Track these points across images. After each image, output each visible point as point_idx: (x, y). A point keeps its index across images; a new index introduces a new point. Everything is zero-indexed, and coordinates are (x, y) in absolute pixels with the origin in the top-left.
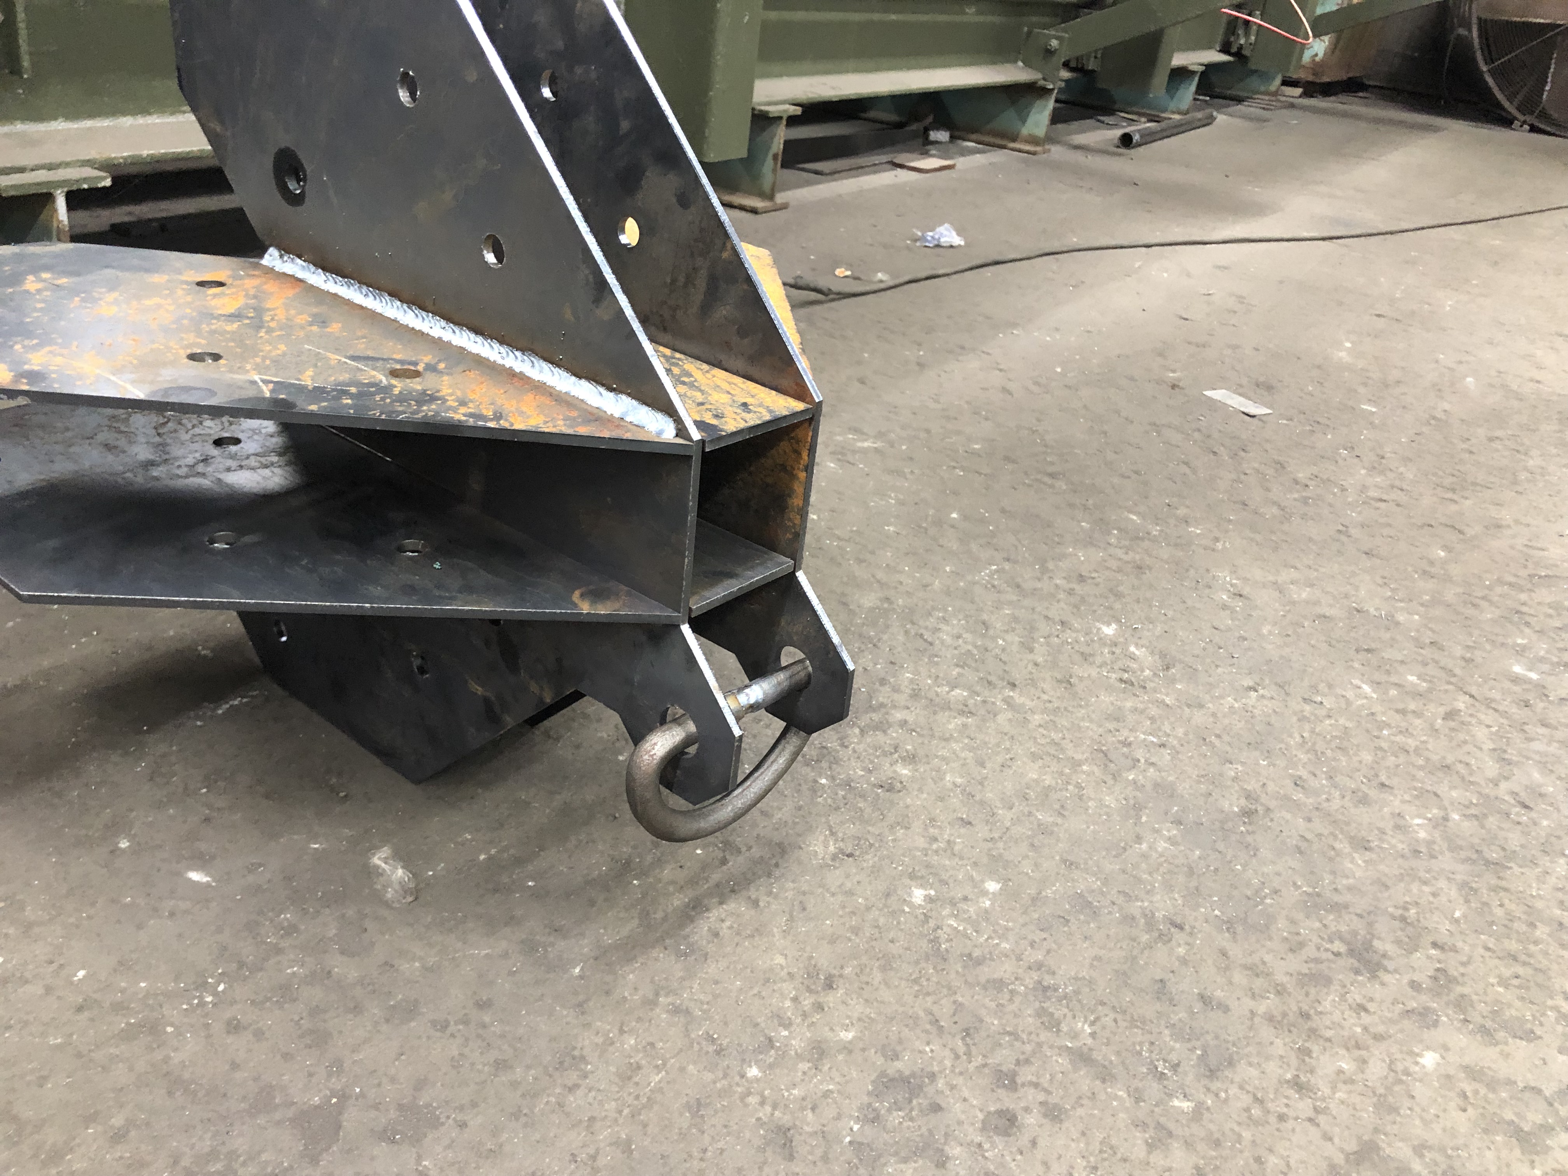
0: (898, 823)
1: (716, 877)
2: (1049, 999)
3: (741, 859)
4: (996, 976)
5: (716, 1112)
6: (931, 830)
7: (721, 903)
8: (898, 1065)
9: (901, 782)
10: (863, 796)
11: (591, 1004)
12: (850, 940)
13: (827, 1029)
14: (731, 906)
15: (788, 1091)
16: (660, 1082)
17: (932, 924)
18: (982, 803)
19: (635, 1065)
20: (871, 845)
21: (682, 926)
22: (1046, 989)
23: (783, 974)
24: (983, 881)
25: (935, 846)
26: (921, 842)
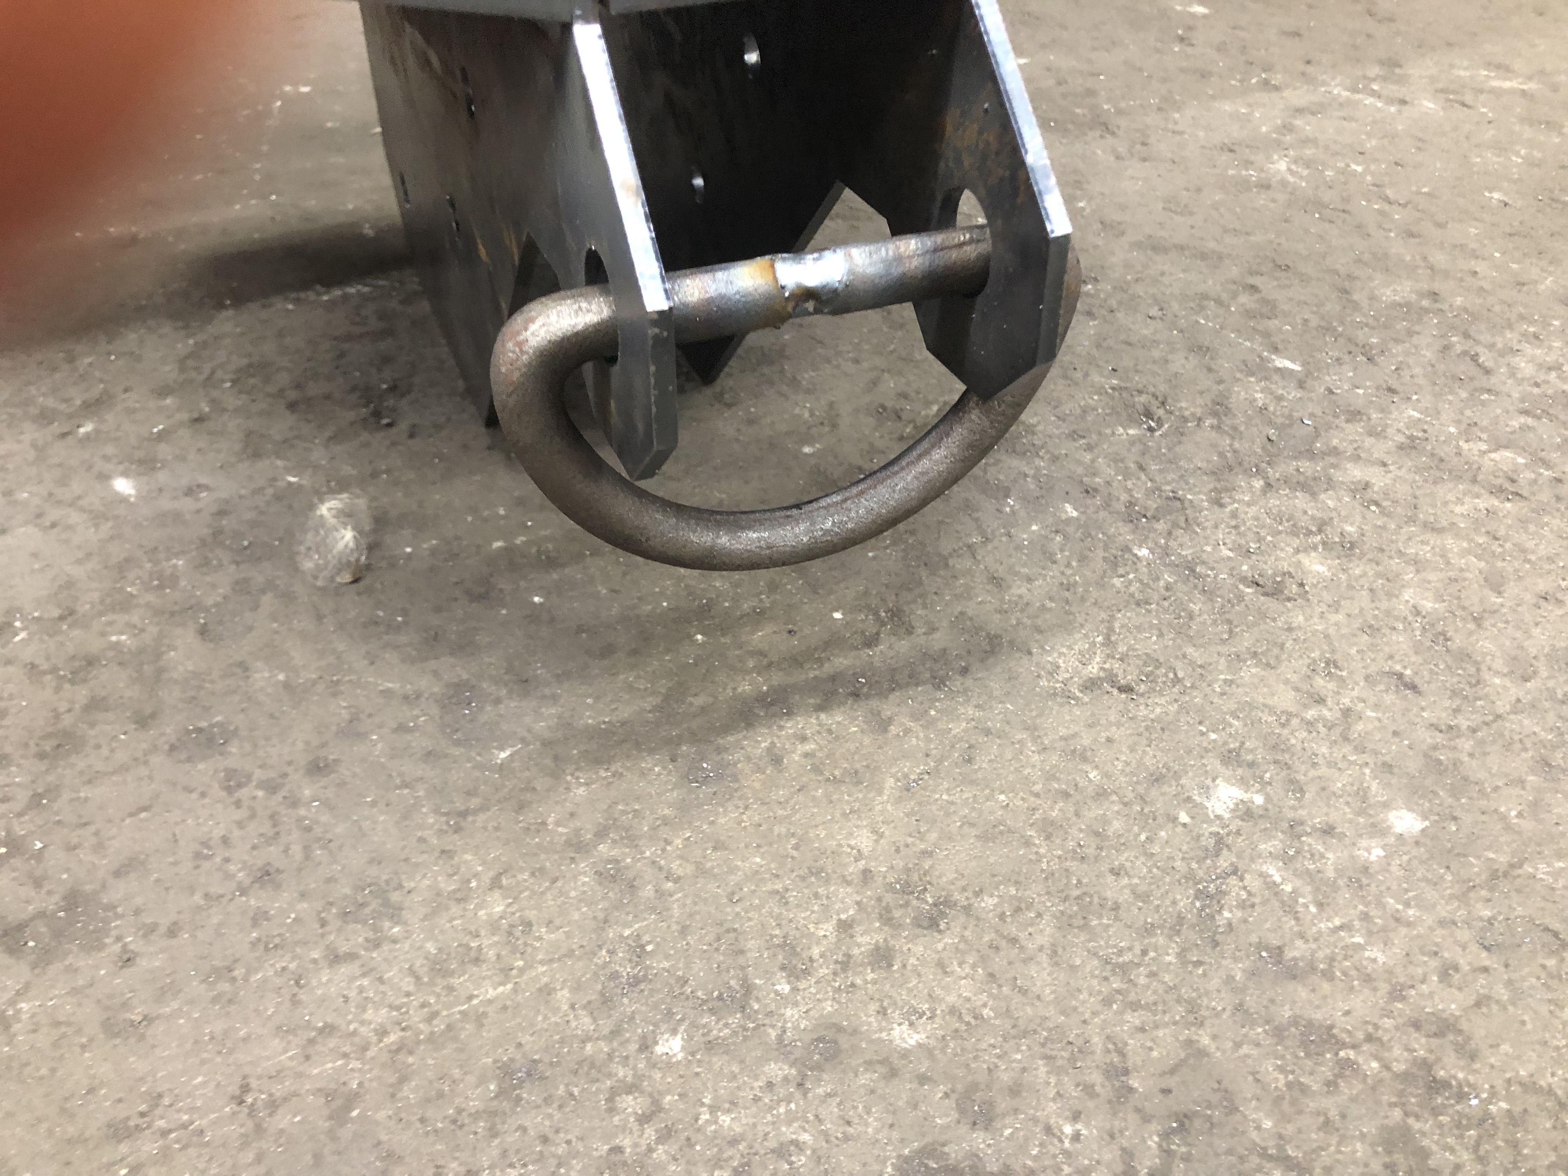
0: (1255, 655)
1: (841, 662)
2: (1436, 1112)
3: (903, 646)
4: (1318, 1016)
5: (548, 1101)
6: (1319, 681)
7: (820, 708)
8: (980, 1140)
9: (1302, 585)
10: (1209, 594)
11: (481, 818)
12: (1027, 843)
13: (873, 1007)
14: (835, 718)
15: (714, 1109)
16: (490, 1002)
17: (1224, 862)
18: (1464, 656)
19: (473, 954)
20: (1177, 680)
21: (726, 729)
22: (1436, 1086)
23: (854, 869)
24: (1386, 806)
25: (1311, 714)
26: (1285, 699)
